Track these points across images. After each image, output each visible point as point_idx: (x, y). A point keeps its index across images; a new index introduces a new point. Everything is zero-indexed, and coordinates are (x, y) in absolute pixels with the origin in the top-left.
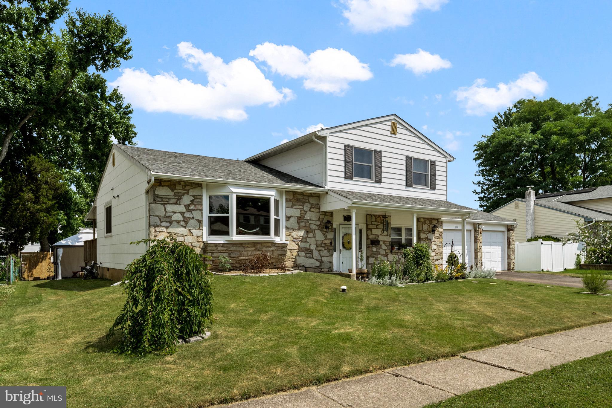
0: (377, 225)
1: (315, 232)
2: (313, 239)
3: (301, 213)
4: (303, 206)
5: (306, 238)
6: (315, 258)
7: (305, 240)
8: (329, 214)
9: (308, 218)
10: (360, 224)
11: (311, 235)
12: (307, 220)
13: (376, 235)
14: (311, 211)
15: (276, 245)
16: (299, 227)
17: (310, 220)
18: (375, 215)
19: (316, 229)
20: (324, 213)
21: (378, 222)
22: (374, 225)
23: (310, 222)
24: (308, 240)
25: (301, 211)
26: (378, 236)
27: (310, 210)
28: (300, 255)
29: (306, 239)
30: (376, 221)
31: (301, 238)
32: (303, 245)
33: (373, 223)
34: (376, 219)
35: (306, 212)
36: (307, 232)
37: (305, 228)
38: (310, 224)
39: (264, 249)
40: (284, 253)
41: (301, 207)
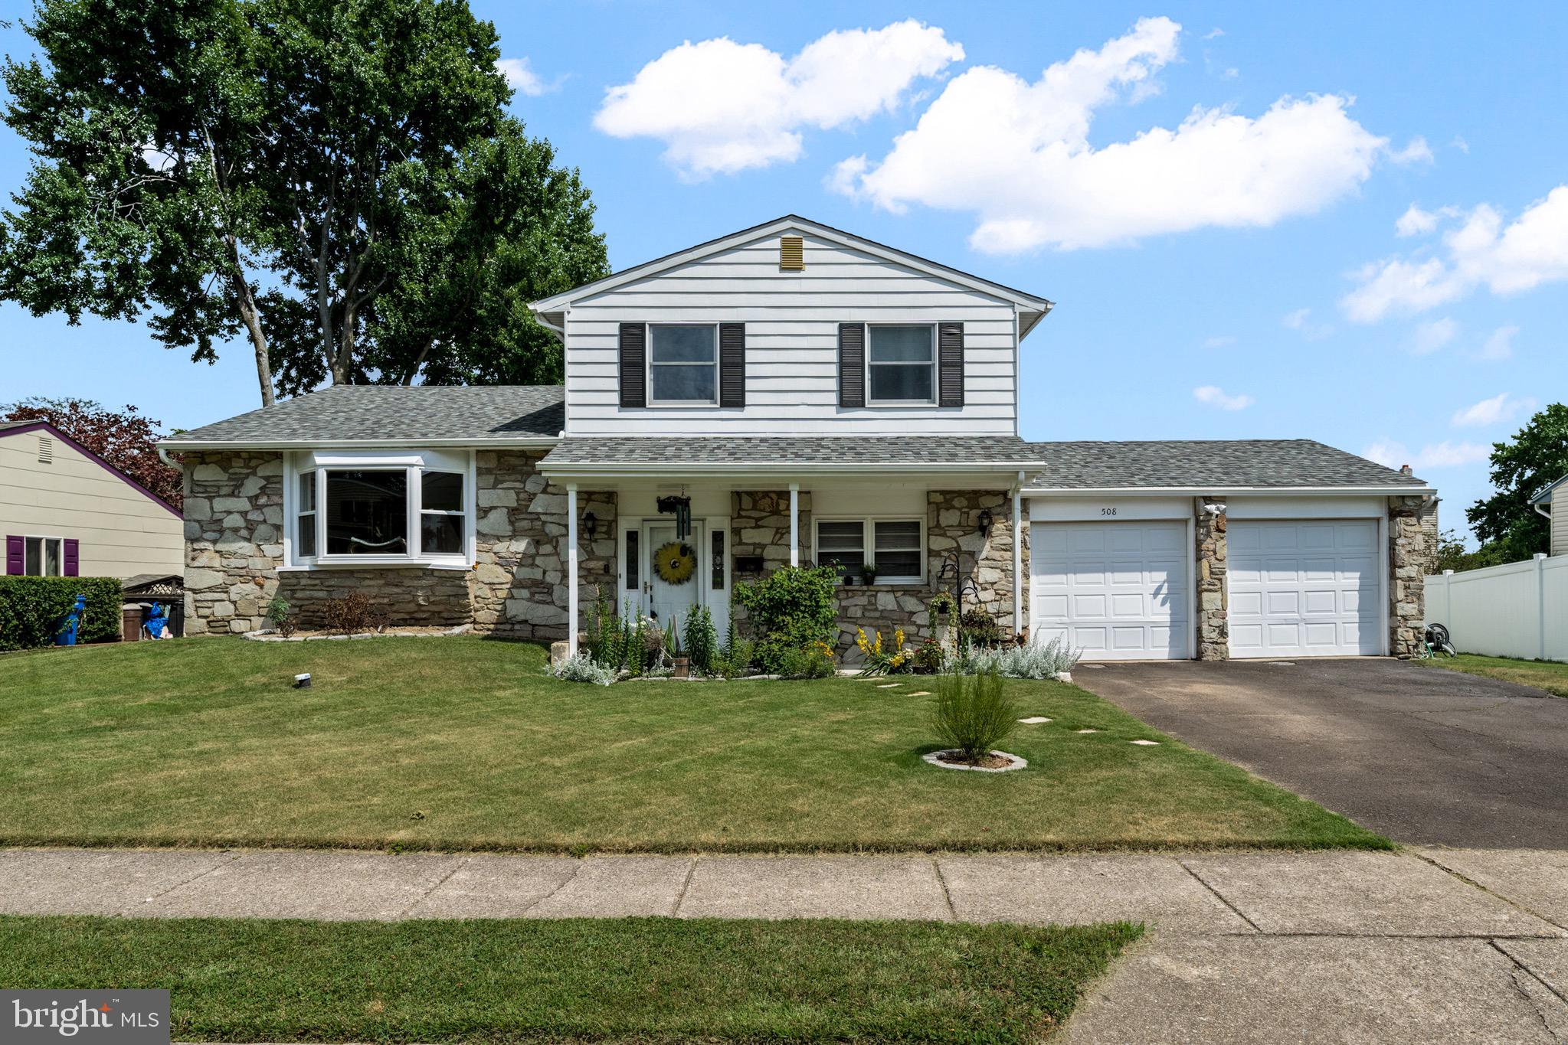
0: (758, 520)
1: (557, 542)
2: (555, 558)
3: (517, 501)
4: (524, 483)
5: (533, 557)
6: (557, 603)
7: (530, 561)
8: (603, 498)
9: (540, 510)
10: (708, 518)
11: (547, 549)
12: (538, 514)
13: (754, 544)
14: (547, 493)
15: (436, 574)
16: (514, 531)
17: (546, 514)
18: (749, 494)
19: (562, 535)
20: (586, 496)
21: (763, 510)
22: (750, 517)
23: (543, 518)
24: (538, 561)
25: (518, 494)
26: (763, 547)
27: (544, 491)
28: (515, 595)
29: (534, 560)
30: (754, 508)
31: (520, 556)
32: (525, 573)
33: (743, 513)
34: (755, 503)
35: (535, 495)
36: (537, 543)
37: (531, 533)
38: (544, 523)
39: (407, 583)
40: (461, 591)
41: (518, 485)
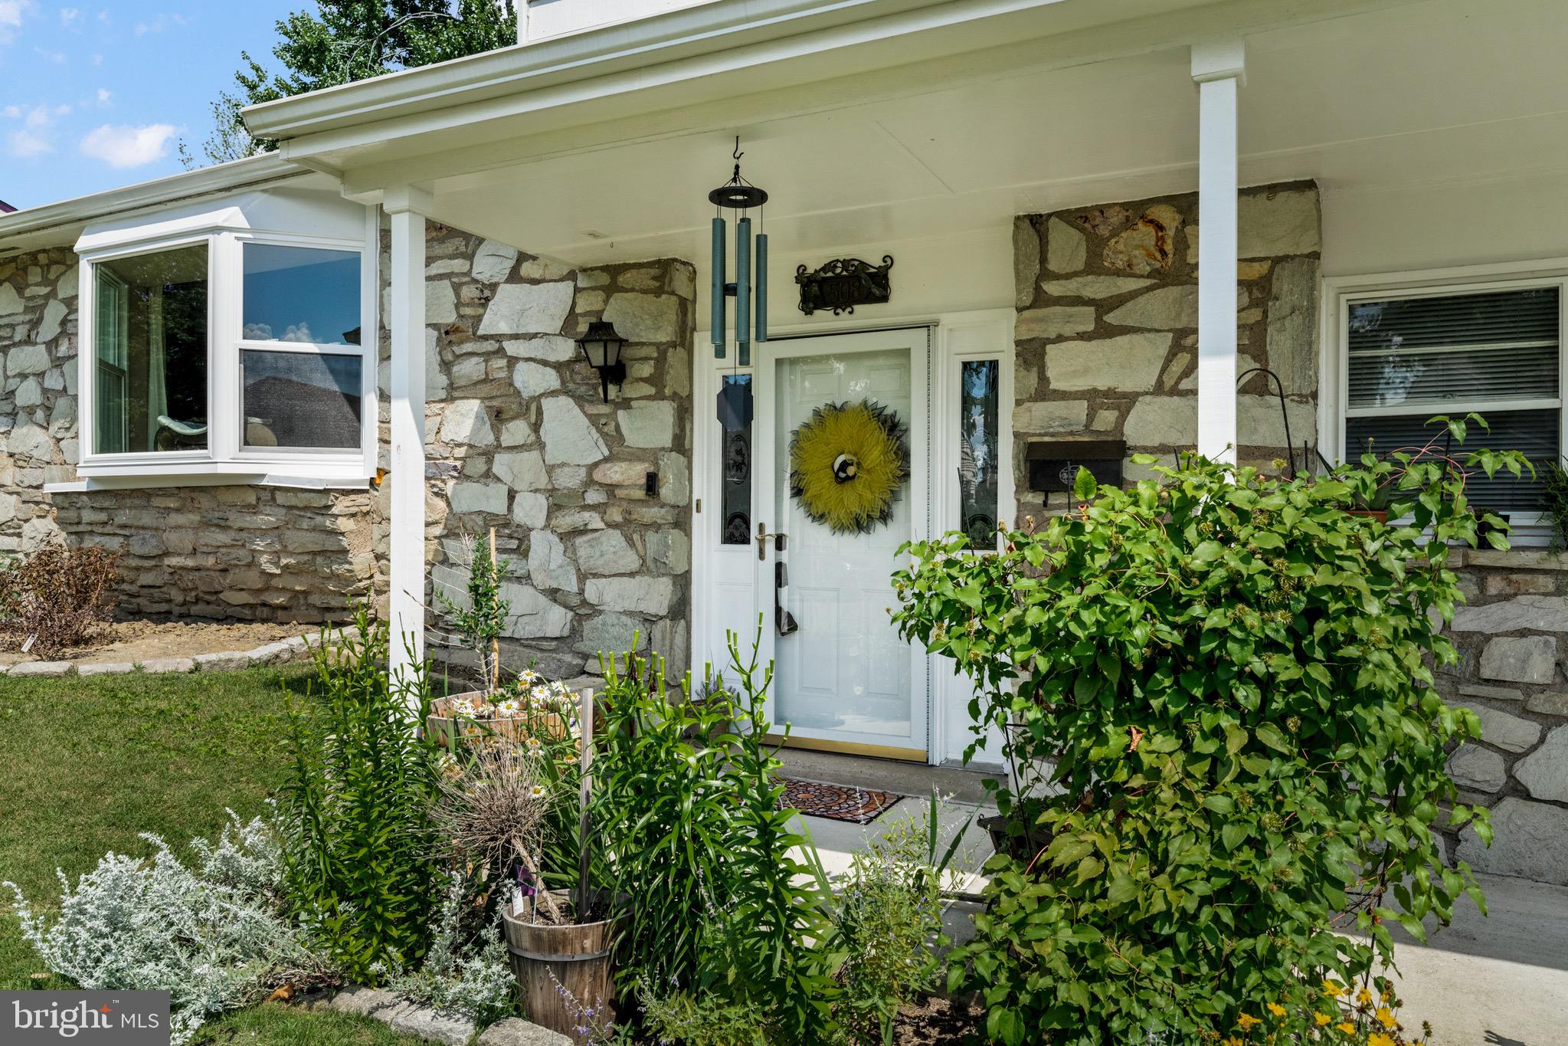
0: (1103, 307)
1: (540, 412)
2: (535, 454)
3: (458, 305)
4: (470, 257)
5: (488, 455)
6: (538, 578)
7: (478, 466)
8: (643, 278)
9: (504, 328)
10: (947, 320)
11: (517, 431)
12: (498, 338)
13: (1092, 396)
14: (519, 279)
15: (280, 498)
16: (451, 387)
17: (516, 337)
18: (1079, 218)
19: (553, 393)
20: (604, 279)
21: (1127, 271)
22: (1078, 301)
23: (512, 348)
24: (501, 464)
25: (457, 288)
26: (1124, 402)
27: (514, 277)
28: (453, 556)
29: (490, 461)
30: (1094, 266)
31: (461, 452)
32: (474, 498)
33: (1052, 288)
34: (1096, 247)
35: (493, 287)
36: (498, 417)
37: (485, 389)
38: (513, 361)
39: (237, 520)
40: (330, 544)
41: (459, 265)
